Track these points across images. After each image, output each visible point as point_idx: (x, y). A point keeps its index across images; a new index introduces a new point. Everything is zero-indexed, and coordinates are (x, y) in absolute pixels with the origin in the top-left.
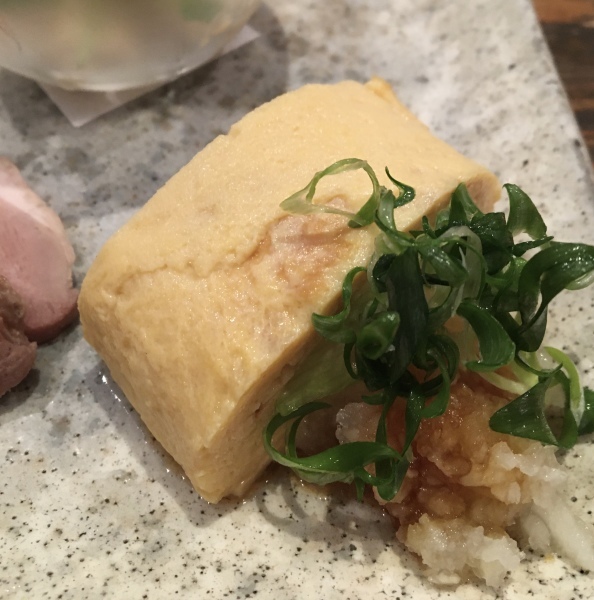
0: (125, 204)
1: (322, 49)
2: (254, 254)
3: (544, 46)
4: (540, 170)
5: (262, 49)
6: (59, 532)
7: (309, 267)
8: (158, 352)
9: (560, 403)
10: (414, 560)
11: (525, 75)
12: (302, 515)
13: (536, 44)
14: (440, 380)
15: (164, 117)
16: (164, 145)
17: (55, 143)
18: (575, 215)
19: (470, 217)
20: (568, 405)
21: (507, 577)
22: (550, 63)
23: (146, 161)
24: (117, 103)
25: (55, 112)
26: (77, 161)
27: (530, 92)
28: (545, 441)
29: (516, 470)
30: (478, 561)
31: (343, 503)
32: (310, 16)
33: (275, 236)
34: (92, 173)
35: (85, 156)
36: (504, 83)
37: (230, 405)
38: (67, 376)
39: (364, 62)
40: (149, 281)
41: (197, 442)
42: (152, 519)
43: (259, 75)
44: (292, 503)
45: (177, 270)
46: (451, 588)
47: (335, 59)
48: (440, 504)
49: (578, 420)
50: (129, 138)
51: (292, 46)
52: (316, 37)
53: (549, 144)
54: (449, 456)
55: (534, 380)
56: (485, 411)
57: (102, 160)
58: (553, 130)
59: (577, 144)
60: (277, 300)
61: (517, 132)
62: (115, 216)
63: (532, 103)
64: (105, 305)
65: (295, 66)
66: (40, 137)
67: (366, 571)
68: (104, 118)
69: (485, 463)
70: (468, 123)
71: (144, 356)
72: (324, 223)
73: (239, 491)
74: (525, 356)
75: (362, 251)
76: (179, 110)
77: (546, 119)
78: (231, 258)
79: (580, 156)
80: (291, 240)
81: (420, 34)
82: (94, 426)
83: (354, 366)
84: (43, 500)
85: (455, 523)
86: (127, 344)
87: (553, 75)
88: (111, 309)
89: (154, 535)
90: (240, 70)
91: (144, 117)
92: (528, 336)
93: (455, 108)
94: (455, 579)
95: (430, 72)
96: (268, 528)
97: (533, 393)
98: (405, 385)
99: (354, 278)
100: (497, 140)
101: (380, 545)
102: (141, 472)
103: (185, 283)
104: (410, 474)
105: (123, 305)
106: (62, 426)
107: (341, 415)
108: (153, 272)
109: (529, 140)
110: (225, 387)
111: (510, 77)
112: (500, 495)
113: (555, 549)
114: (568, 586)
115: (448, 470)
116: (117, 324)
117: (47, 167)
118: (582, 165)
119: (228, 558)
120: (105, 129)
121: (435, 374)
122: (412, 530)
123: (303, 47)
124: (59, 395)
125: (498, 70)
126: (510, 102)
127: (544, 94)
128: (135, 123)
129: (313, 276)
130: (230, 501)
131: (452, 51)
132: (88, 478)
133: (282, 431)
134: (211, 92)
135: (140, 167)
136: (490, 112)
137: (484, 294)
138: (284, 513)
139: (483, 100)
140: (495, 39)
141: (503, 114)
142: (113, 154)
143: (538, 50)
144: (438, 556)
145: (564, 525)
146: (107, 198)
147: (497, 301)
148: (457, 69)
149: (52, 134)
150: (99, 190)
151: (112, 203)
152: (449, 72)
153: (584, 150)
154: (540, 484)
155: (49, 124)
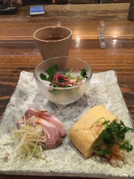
0: (69, 120)
1: (92, 98)
2: (91, 128)
3: (123, 99)
4: (123, 116)
5: (83, 97)
6: (69, 161)
7: (98, 129)
8: (81, 139)
9: (127, 146)
10: (111, 164)
11: (121, 103)
12: (97, 159)
13: (122, 98)
14: (114, 142)
15: (72, 108)
16: (72, 112)
17: (58, 111)
18: (128, 123)
19: (116, 124)
20: (128, 146)
21: (122, 166)
22: (124, 101)
23: (70, 114)
24: (65, 106)
25: (57, 107)
26: (61, 114)
27: (122, 105)
28: (126, 150)
29: (122, 152)
30: (119, 164)
31: (102, 158)
32: (89, 92)
33: (94, 125)
34: (64, 116)
35: (62, 113)
36: (118, 104)
37: (90, 145)
38: (66, 143)
39: (98, 100)
40: (79, 131)
41: (86, 149)
42: (79, 160)
43: (84, 102)
44: (95, 158)
45: (82, 129)
46: (116, 167)
47: (94, 99)
48: (114, 157)
49: (130, 148)
50: (67, 111)
51: (87, 97)
52: (91, 96)
53: (125, 113)
54: (115, 151)
55: (124, 143)
56: (119, 146)
57: (64, 114)
58: (125, 111)
59: (128, 113)
60: (95, 133)
61: (120, 111)
62: (68, 122)
63: (122, 107)
64: (73, 133)
65: (88, 100)
66: (56, 111)
67: (106, 165)
68: (64, 108)
69: (119, 152)
70: (113, 109)
71: (79, 140)
72: (99, 124)
73: (89, 156)
74: (123, 140)
75: (104, 128)
76: (73, 107)
77: (124, 109)
78: (89, 128)
79: (129, 115)
80: (95, 126)
81: (105, 95)
82: (70, 149)
83: (103, 141)
84: (66, 157)
85: (116, 159)
86: (76, 138)
87: (125, 103)
88: (74, 134)
89: (80, 161)
90: (81, 101)
91: (69, 108)
92: (123, 138)
93: (111, 107)
94: (116, 166)
95: (107, 101)
96: (93, 161)
97: (124, 144)
98: (109, 143)
99: (104, 131)
100: (118, 112)
101: (107, 163)
102: (77, 154)
103: (84, 131)
104: (110, 154)
105: (76, 133)
106: (66, 149)
107: (102, 147)
108: (80, 130)
109: (122, 112)
110: (89, 143)
111: (119, 103)
112: (121, 156)
113: (127, 163)
114: (129, 167)
115: (115, 153)
116: (75, 136)
117: (57, 115)
118: (129, 116)
119: (89, 164)
120: (64, 109)
121: (113, 142)
122: (111, 160)
123: (89, 97)
124: (65, 145)
125: (117, 102)
126: (119, 106)
127: (124, 106)
128: (68, 109)
129: (99, 130)
130: (88, 158)
131: (110, 98)
132: (70, 155)
133: (95, 149)
134: (77, 104)
135: (70, 115)
136: (116, 108)
137: (118, 133)
138: (95, 159)
139: (115, 106)
140: (116, 97)
141: (118, 108)
142: (66, 113)
143: (122, 99)
144: (114, 163)
145: (128, 160)
146: (66, 119)
147: (120, 133)
148: (111, 101)
149: (57, 110)
150: (65, 118)
151: (67, 120)
152: (110, 101)
153: (129, 114)
154: (125, 154)
155: (56, 109)
